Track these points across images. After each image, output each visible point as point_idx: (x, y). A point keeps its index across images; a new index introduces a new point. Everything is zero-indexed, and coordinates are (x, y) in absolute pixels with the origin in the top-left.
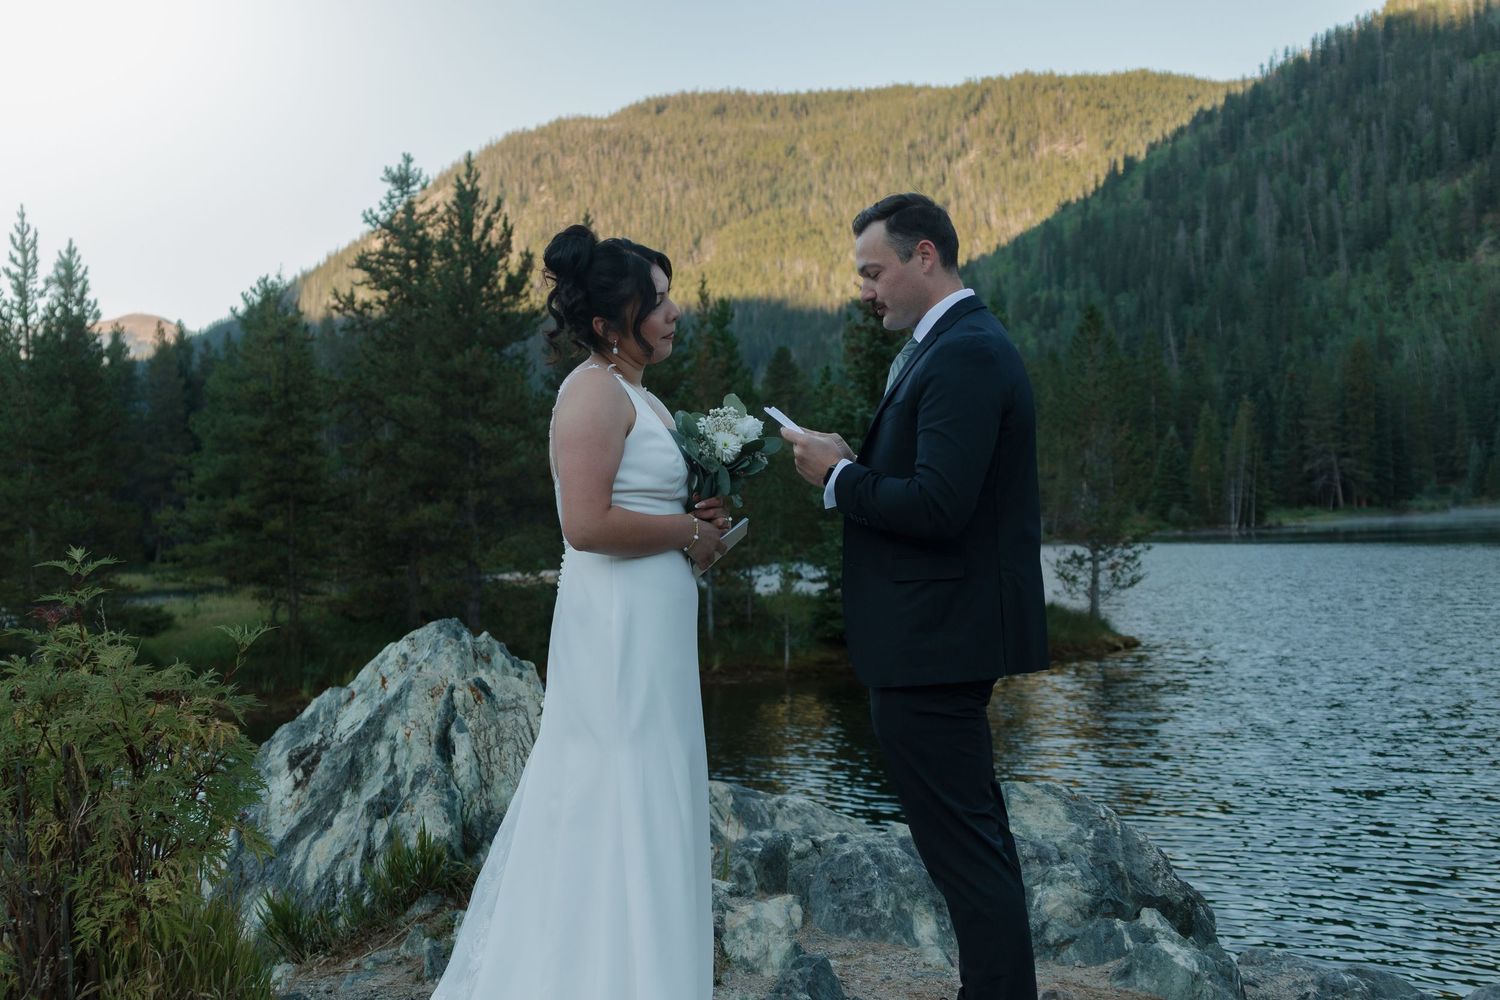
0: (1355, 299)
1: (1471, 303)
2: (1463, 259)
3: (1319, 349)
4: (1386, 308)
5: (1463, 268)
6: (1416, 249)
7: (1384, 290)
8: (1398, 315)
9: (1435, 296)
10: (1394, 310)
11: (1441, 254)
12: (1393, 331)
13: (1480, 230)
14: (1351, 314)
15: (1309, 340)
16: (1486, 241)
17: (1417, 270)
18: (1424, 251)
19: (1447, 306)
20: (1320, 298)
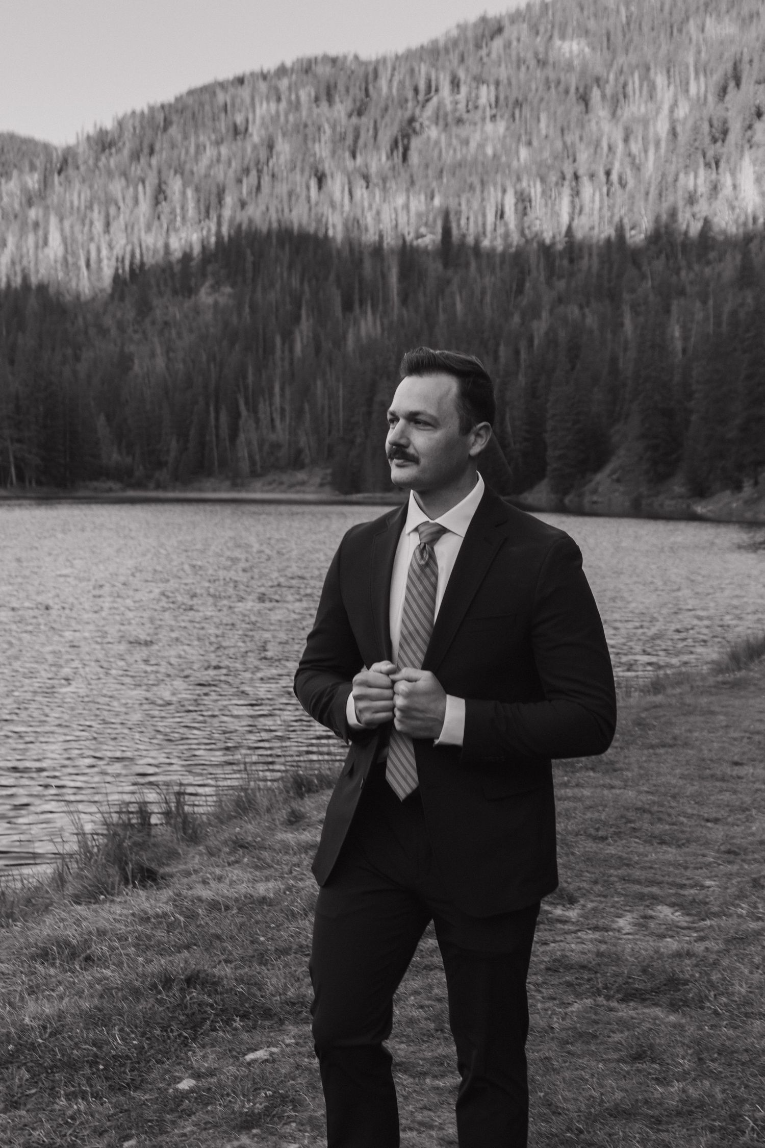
0: (108, 322)
1: (191, 331)
2: (189, 297)
3: (77, 358)
4: (130, 330)
5: (188, 304)
6: (158, 285)
7: (131, 315)
8: (137, 337)
9: (166, 323)
10: (136, 332)
11: (175, 292)
12: (131, 348)
13: (204, 275)
14: (103, 332)
15: (69, 351)
16: (207, 284)
17: (156, 302)
18: (163, 288)
19: (174, 332)
20: (84, 318)
